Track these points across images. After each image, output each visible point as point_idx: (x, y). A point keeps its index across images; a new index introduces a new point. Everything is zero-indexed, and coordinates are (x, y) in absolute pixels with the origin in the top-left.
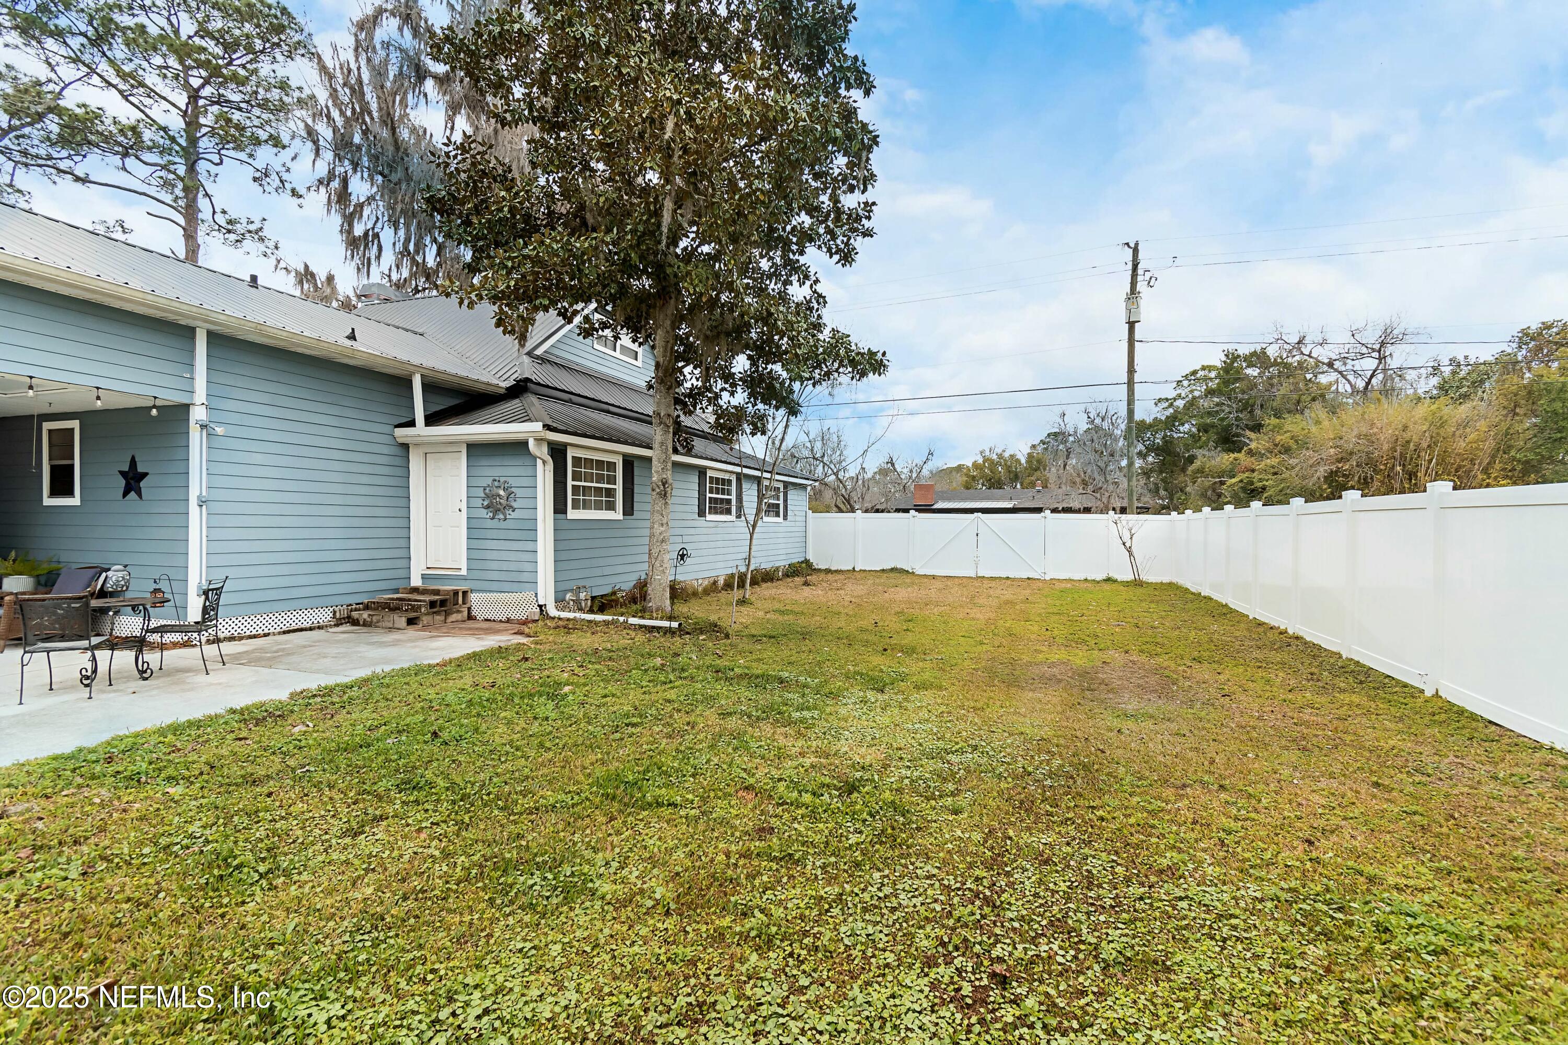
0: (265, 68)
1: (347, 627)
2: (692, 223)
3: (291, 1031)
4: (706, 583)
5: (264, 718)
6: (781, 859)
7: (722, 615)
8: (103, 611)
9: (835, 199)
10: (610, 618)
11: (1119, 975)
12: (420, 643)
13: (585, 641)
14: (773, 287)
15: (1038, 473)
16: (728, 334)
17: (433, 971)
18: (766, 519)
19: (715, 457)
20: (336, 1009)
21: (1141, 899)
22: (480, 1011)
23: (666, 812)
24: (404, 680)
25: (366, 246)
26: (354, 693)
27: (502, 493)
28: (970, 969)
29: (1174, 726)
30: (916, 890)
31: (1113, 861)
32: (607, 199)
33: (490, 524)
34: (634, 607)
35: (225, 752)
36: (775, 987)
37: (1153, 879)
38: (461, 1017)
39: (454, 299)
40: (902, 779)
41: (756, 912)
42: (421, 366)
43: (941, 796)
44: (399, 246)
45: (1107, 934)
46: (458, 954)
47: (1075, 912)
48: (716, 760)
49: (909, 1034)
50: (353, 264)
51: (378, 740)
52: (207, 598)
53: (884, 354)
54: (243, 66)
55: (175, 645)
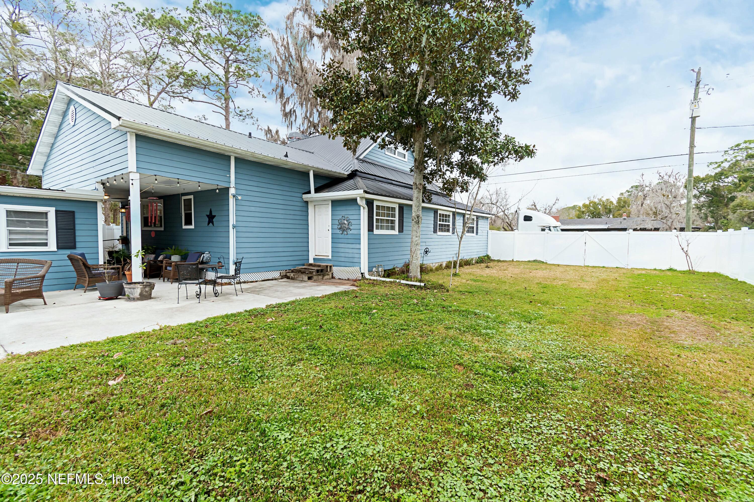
0: (252, 43)
1: (285, 280)
2: (433, 88)
3: (272, 441)
4: (437, 265)
5: (257, 315)
6: (477, 401)
7: (445, 281)
8: (202, 269)
9: (508, 66)
10: (392, 280)
11: (681, 492)
12: (313, 288)
13: (382, 290)
14: (474, 116)
15: (624, 209)
16: (450, 142)
17: (324, 426)
18: (467, 234)
19: (442, 204)
20: (287, 435)
21: (695, 452)
22: (343, 447)
23: (421, 371)
24: (308, 303)
25: (291, 116)
26: (289, 307)
27: (346, 222)
28: (584, 472)
29: (718, 356)
30: (551, 426)
31: (675, 428)
32: (393, 81)
33: (341, 236)
34: (403, 276)
35: (244, 327)
36: (476, 461)
37: (703, 442)
38: (335, 448)
39: (327, 135)
40: (542, 368)
41: (466, 424)
42: (313, 167)
43: (565, 380)
44: (304, 115)
45: (672, 468)
46: (333, 421)
47: (650, 452)
48: (444, 350)
49: (549, 498)
50: (286, 124)
51: (299, 327)
52: (236, 266)
53: (534, 146)
54: (244, 44)
55: (226, 284)
